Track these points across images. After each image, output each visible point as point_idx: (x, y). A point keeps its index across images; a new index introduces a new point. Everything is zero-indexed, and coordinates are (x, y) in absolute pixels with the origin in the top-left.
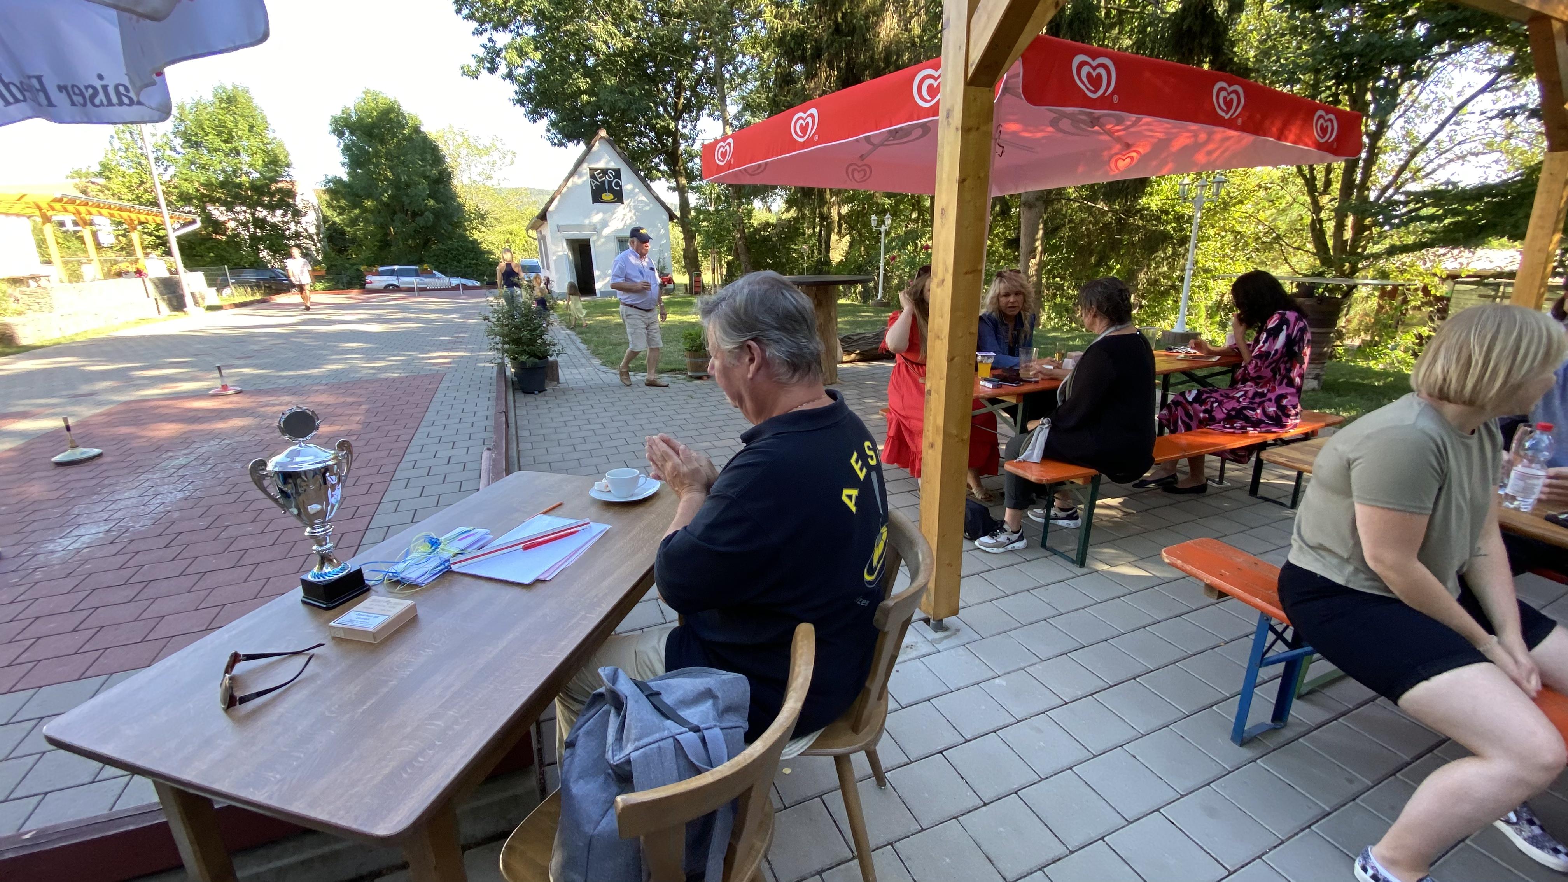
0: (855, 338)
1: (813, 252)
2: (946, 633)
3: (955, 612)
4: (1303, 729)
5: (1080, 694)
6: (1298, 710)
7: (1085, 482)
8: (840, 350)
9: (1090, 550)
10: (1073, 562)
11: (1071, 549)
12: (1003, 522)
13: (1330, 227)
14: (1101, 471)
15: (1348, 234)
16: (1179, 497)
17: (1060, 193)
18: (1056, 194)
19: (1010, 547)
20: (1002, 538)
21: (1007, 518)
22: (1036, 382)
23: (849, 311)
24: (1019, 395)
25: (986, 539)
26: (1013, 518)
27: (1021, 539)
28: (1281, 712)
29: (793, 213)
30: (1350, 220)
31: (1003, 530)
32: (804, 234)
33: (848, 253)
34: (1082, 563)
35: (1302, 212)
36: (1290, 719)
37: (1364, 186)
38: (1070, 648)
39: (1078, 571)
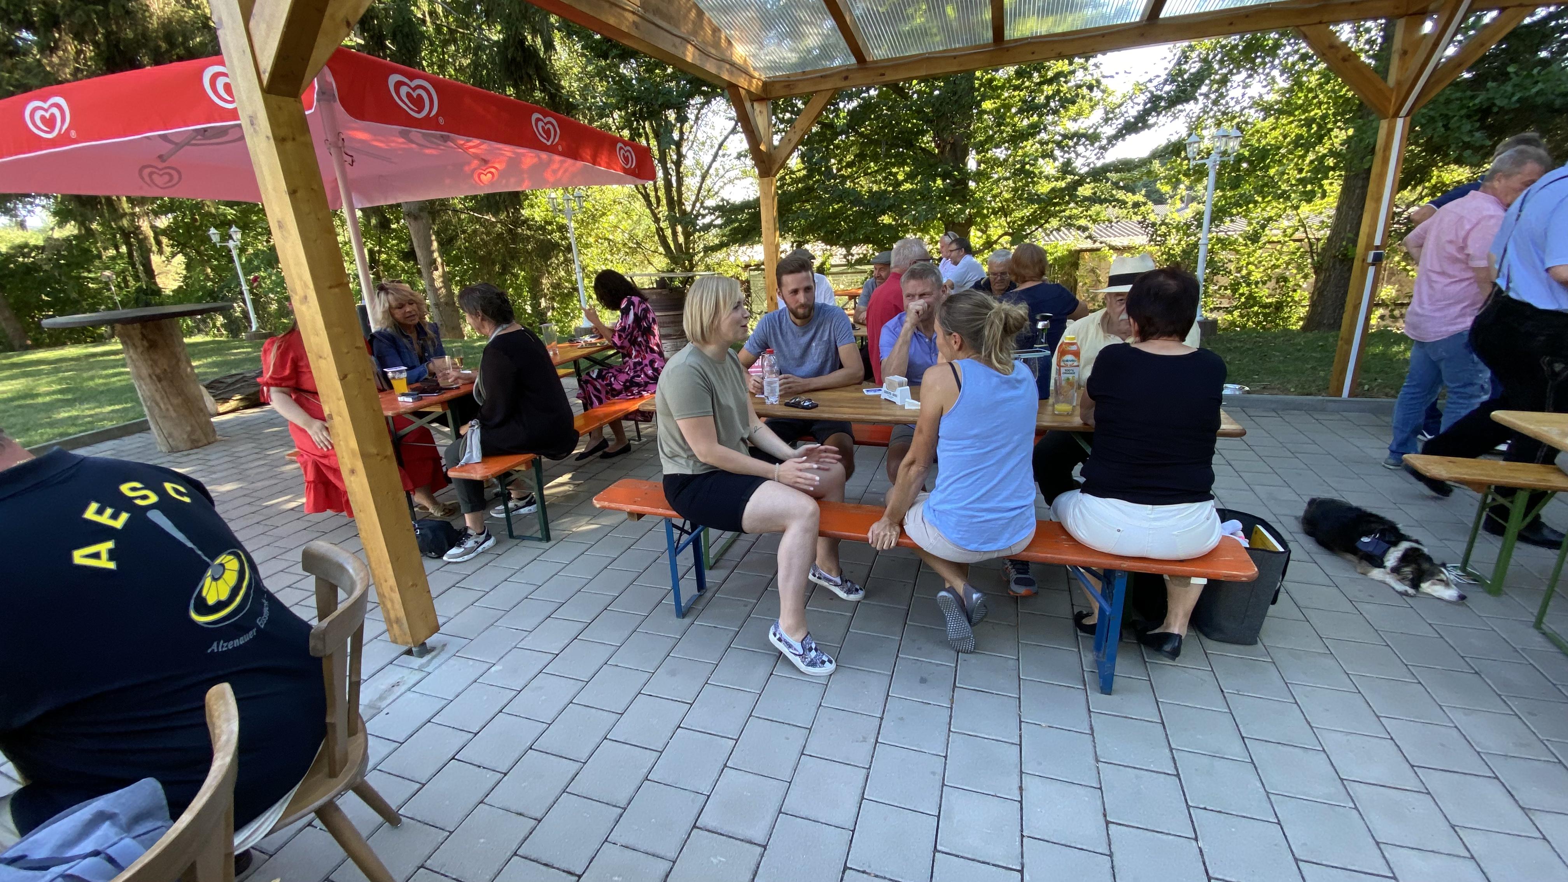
0: (229, 381)
1: (125, 280)
2: (433, 653)
3: (436, 629)
4: (715, 588)
5: (566, 642)
6: (711, 577)
7: (528, 468)
8: (209, 400)
9: (551, 526)
10: (540, 540)
11: (536, 529)
12: (466, 528)
13: (668, 233)
14: (539, 454)
15: (681, 239)
16: (614, 460)
17: (443, 204)
18: (440, 205)
19: (480, 549)
20: (470, 544)
21: (468, 523)
22: (458, 388)
23: (212, 350)
24: (442, 403)
25: (454, 551)
26: (474, 522)
27: (488, 537)
28: (701, 584)
29: (71, 229)
30: (679, 229)
31: (468, 536)
32: (99, 257)
33: (186, 277)
34: (548, 538)
35: (648, 221)
36: (707, 585)
37: (680, 203)
38: (552, 610)
39: (546, 545)
